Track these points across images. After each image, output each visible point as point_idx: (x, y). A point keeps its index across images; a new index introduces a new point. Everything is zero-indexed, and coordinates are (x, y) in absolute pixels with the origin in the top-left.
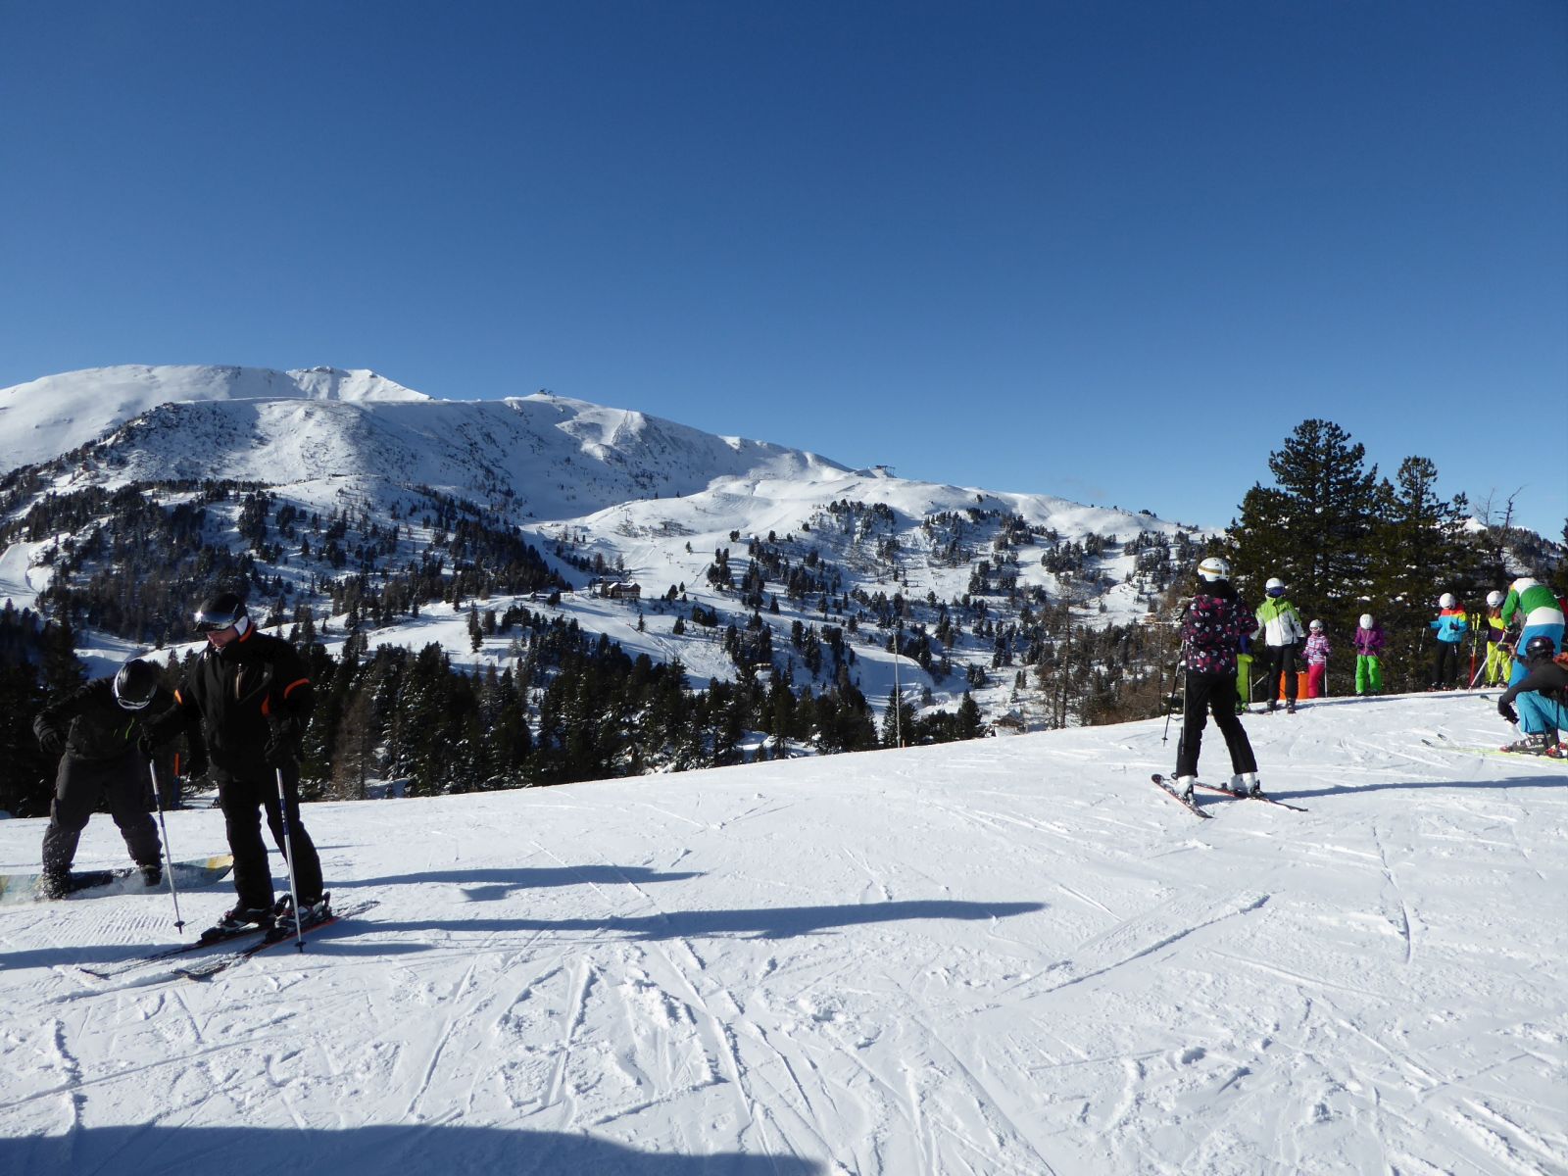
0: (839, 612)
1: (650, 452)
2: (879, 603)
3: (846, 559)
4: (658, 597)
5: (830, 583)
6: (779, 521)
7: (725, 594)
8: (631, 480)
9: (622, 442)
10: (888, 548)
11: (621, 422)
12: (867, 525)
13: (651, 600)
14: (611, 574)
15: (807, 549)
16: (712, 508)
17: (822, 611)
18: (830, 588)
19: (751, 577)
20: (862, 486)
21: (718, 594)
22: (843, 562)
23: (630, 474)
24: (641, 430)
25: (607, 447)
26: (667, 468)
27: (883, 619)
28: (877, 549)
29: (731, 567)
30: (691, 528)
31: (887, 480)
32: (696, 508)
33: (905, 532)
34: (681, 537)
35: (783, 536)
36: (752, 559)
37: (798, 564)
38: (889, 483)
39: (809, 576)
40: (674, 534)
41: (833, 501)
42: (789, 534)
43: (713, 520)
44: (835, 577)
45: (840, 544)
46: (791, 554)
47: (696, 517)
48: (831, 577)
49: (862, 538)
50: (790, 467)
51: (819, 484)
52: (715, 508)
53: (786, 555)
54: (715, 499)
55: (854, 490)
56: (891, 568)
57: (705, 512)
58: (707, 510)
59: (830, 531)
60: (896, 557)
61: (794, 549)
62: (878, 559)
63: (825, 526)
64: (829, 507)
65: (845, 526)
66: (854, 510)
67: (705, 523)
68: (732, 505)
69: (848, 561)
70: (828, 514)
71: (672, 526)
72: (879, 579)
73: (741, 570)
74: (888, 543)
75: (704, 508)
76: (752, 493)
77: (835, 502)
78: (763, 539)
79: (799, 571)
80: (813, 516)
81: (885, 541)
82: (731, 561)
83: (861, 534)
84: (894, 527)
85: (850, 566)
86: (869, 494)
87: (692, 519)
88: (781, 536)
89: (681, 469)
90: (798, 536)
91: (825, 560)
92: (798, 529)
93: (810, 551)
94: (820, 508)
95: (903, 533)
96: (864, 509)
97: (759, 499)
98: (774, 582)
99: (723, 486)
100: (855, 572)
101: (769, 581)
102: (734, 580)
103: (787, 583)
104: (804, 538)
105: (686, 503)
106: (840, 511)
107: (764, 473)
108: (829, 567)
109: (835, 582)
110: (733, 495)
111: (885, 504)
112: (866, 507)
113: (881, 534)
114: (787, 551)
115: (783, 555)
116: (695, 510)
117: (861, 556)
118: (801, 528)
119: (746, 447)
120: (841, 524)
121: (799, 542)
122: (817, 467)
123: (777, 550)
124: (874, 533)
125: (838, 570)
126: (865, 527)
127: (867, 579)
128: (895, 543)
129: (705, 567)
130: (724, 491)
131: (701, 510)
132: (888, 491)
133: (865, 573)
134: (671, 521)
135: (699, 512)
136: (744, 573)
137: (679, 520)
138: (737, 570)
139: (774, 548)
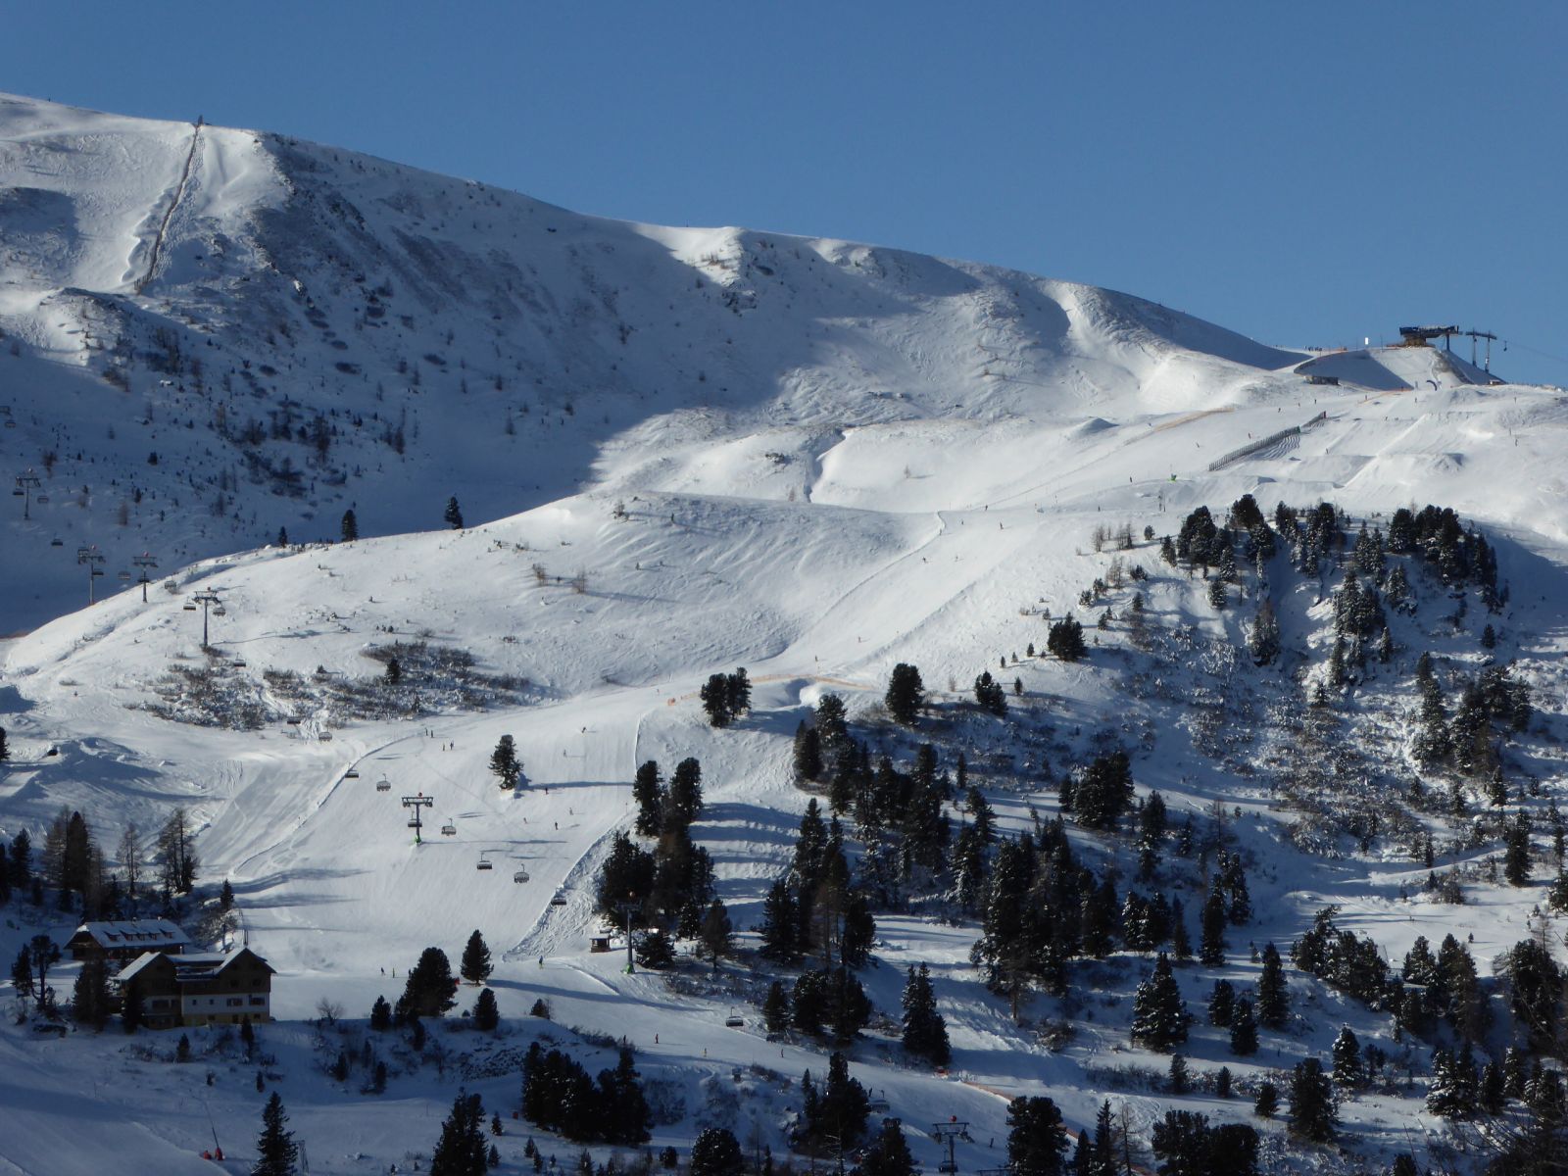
0: (1244, 1047)
1: (316, 316)
2: (1438, 995)
3: (1273, 783)
4: (359, 1009)
5: (1193, 908)
6: (939, 616)
7: (685, 980)
8: (229, 457)
9: (173, 277)
10: (1470, 724)
11: (166, 181)
12: (1364, 617)
13: (327, 1025)
14: (133, 912)
15: (1079, 745)
16: (610, 571)
17: (1158, 1042)
18: (1195, 928)
19: (808, 894)
20: (1336, 430)
21: (650, 983)
22: (1253, 800)
23: (222, 427)
24: (266, 216)
25: (106, 303)
26: (397, 391)
27: (1461, 1070)
28: (1420, 728)
29: (711, 846)
30: (515, 672)
31: (1455, 396)
32: (540, 574)
33: (1557, 641)
34: (472, 714)
35: (960, 686)
36: (813, 804)
37: (1036, 818)
38: (1464, 408)
39: (1089, 874)
40: (438, 703)
41: (1192, 511)
42: (987, 677)
43: (622, 624)
44: (1217, 878)
45: (1235, 714)
46: (998, 771)
47: (536, 618)
48: (1199, 876)
49: (1340, 678)
50: (986, 357)
51: (1126, 434)
52: (626, 568)
53: (973, 779)
54: (630, 525)
55: (1293, 453)
56: (1491, 823)
57: (581, 591)
58: (592, 582)
59: (1186, 653)
60: (1517, 766)
61: (1014, 751)
62: (1427, 781)
63: (1160, 630)
64: (1174, 539)
65: (1258, 625)
66: (1297, 549)
67: (585, 641)
68: (710, 551)
69: (1279, 796)
70: (1171, 571)
71: (424, 664)
72: (1432, 877)
73: (758, 860)
74: (1474, 700)
75: (574, 575)
76: (808, 491)
77: (1203, 512)
78: (865, 705)
79: (1041, 856)
80: (1100, 586)
81: (1455, 689)
82: (709, 818)
83: (1337, 659)
84: (1497, 622)
85: (1291, 817)
86: (1369, 467)
87: (520, 625)
88: (945, 689)
89: (465, 391)
90: (1026, 687)
91: (1163, 794)
92: (1031, 651)
93: (1089, 753)
94: (1130, 546)
95: (1542, 645)
96: (1344, 540)
97: (836, 518)
98: (918, 910)
99: (667, 463)
100: (1318, 846)
101: (899, 907)
102: (725, 910)
103: (984, 916)
104: (1061, 692)
105: (489, 551)
106: (1229, 557)
107: (856, 394)
108: (1188, 826)
109: (1217, 901)
110: (714, 507)
111: (1449, 511)
112: (1355, 530)
113: (1434, 654)
114: (978, 757)
115: (961, 778)
116: (532, 583)
117: (1340, 770)
118: (1041, 645)
119: (768, 271)
120: (1236, 619)
121: (1034, 713)
122: (1116, 351)
123: (929, 756)
124: (1401, 652)
125: (1233, 839)
126: (1353, 629)
127: (1376, 879)
128: (1507, 699)
129: (588, 855)
130: (671, 486)
131: (561, 582)
132: (1460, 450)
133: (1365, 848)
134: (420, 641)
135: (550, 592)
136: (773, 872)
137: (460, 637)
138: (739, 860)
139: (913, 746)
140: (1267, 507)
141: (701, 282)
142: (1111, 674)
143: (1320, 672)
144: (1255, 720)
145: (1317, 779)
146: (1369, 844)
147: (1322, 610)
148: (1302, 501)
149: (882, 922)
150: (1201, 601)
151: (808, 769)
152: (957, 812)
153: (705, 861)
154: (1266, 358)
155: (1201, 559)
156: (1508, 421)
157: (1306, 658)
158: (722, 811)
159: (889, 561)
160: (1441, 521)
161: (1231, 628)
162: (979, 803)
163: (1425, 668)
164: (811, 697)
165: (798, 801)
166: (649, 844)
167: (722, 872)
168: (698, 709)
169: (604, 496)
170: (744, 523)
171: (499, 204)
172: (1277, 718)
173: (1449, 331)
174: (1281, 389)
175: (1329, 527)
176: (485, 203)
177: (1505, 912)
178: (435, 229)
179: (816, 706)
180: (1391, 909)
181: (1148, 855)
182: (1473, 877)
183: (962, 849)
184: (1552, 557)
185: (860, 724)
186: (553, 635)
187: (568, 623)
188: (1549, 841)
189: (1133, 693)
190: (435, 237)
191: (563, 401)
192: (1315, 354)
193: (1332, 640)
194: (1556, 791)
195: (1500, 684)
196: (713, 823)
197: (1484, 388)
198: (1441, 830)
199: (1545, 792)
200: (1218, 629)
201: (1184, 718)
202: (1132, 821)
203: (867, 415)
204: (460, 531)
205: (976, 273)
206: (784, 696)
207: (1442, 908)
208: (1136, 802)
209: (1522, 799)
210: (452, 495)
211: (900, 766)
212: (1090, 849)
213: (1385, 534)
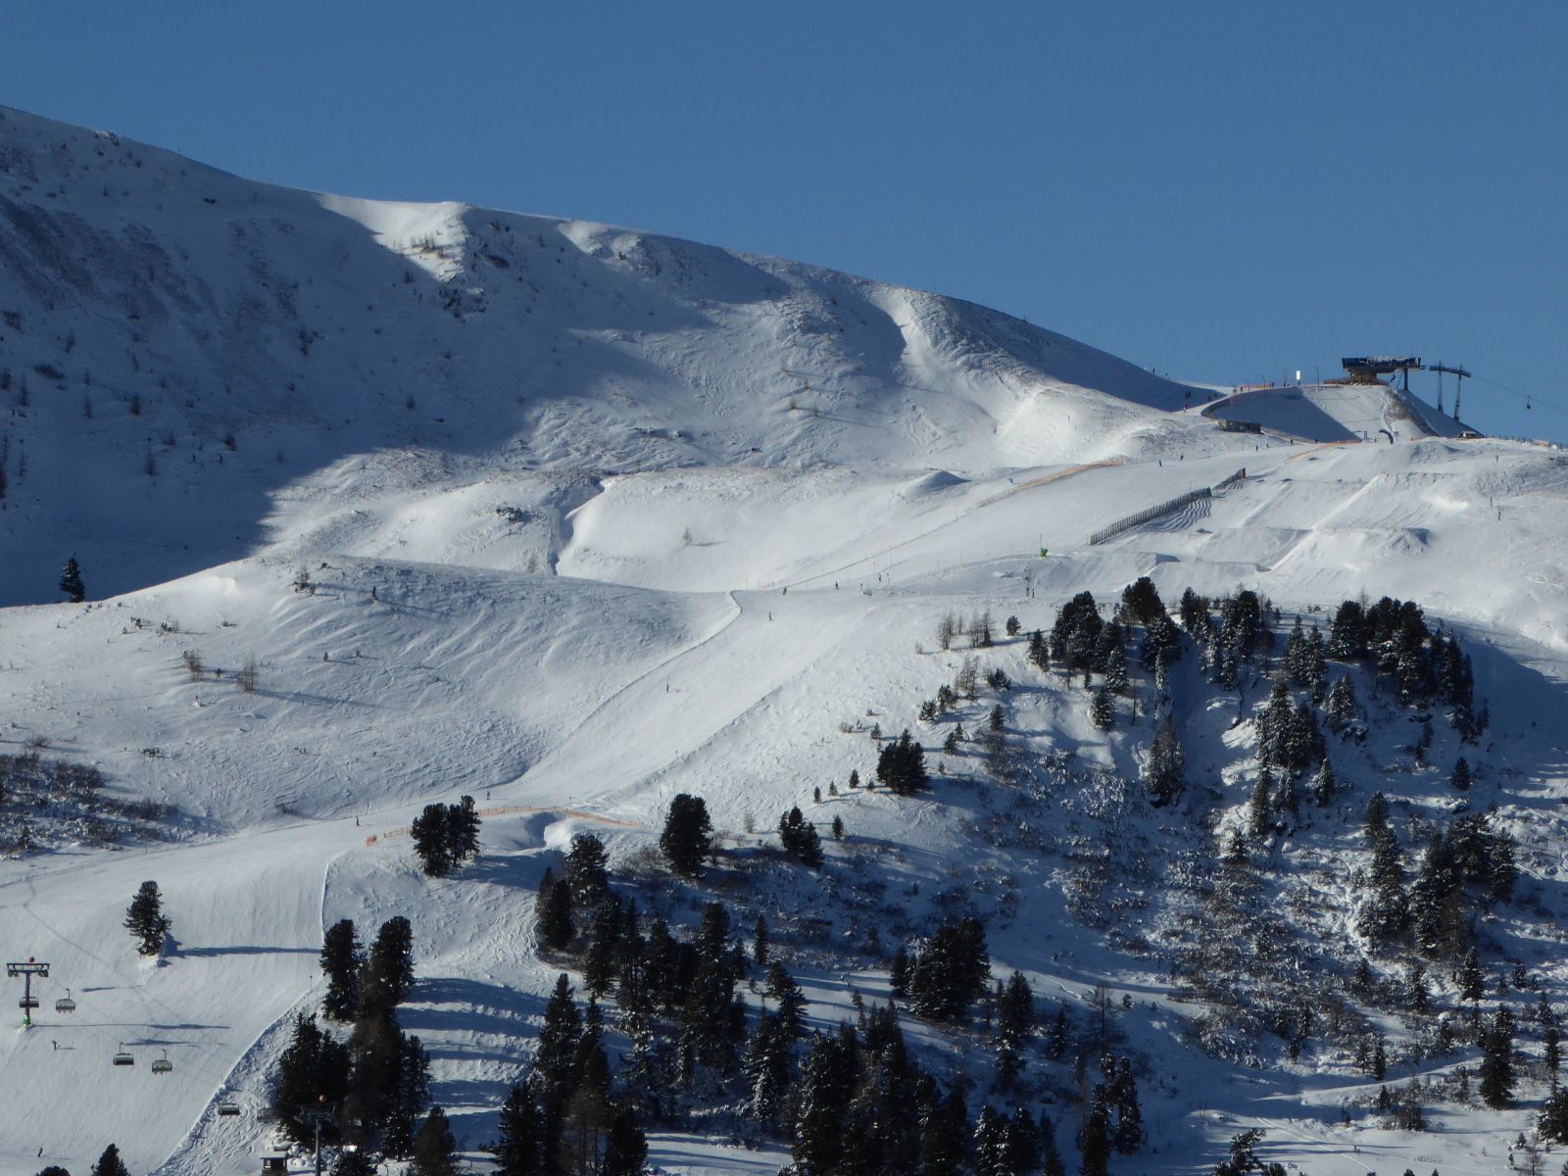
12: (1296, 744)
16: (288, 663)
18: (1071, 1156)
28: (1368, 894)
29: (425, 1035)
30: (159, 796)
31: (1417, 451)
32: (194, 665)
33: (1551, 782)
34: (100, 853)
35: (759, 826)
36: (563, 981)
37: (860, 1006)
38: (1429, 468)
39: (930, 1081)
40: (55, 836)
41: (1069, 596)
42: (796, 814)
43: (304, 735)
44: (1100, 1089)
45: (1124, 870)
46: (809, 942)
47: (188, 723)
48: (1075, 1087)
49: (1264, 824)
50: (792, 385)
51: (980, 492)
52: (310, 659)
53: (776, 952)
54: (316, 601)
55: (1202, 523)
56: (1461, 1023)
57: (249, 688)
58: (264, 677)
59: (1060, 788)
60: (1496, 947)
61: (830, 914)
62: (1377, 965)
63: (1027, 755)
64: (1047, 635)
65: (1156, 752)
66: (1210, 652)
67: (254, 756)
68: (424, 638)
69: (1182, 982)
70: (1041, 678)
71: (35, 784)
72: (1384, 1094)
73: (488, 1057)
74: (1441, 858)
75: (239, 666)
76: (554, 560)
77: (1085, 600)
78: (633, 849)
79: (867, 1055)
80: (947, 695)
81: (1417, 844)
82: (422, 999)
83: (1261, 801)
84: (1473, 755)
85: (1197, 1010)
86: (1305, 543)
87: (166, 733)
88: (739, 829)
89: (89, 415)
90: (849, 829)
91: (1029, 975)
92: (854, 780)
93: (930, 919)
94: (988, 643)
95: (1534, 788)
96: (1272, 642)
97: (596, 598)
98: (702, 1127)
99: (363, 519)
100: (1232, 1049)
101: (675, 1123)
102: (447, 1121)
103: (791, 1136)
104: (894, 836)
105: (125, 632)
106: (1119, 660)
107: (619, 431)
108: (1061, 1019)
109: (1099, 1121)
110: (430, 579)
111: (1411, 606)
112: (1286, 628)
113: (1390, 797)
114: (784, 921)
115: (761, 951)
116: (182, 677)
117: (1262, 947)
118: (869, 773)
119: (501, 263)
120: (1127, 743)
121: (858, 863)
122: (965, 381)
123: (718, 920)
124: (1346, 793)
125: (1120, 1038)
126: (1282, 760)
127: (1310, 1097)
128: (1485, 858)
129: (259, 1045)
130: (368, 548)
131: (222, 676)
132: (1426, 524)
133: (1294, 1054)
134: (30, 752)
135: (206, 690)
136: (508, 1073)
137: (85, 747)
138: (462, 1055)
139: (695, 905)
140: (1170, 594)
141: (411, 274)
142: (959, 814)
143: (1238, 817)
144: (1152, 879)
145: (1233, 959)
146: (1300, 1048)
147: (1242, 735)
148: (1218, 587)
149: (657, 1143)
150: (1081, 720)
151: (554, 935)
152: (755, 996)
153: (419, 1056)
154: (1167, 396)
155: (1081, 663)
156: (1487, 487)
157: (1221, 798)
158: (440, 989)
159: (665, 656)
160: (1399, 617)
161: (1121, 755)
162: (784, 983)
163: (1377, 815)
164: (560, 838)
165: (542, 977)
166: (344, 1032)
167: (441, 1071)
168: (407, 849)
169: (282, 561)
170: (472, 601)
171: (139, 164)
172: (1180, 877)
173: (1410, 363)
174: (1186, 437)
175: (1251, 624)
176: (121, 162)
177: (1479, 1142)
178: (53, 195)
179: (567, 848)
180: (1329, 1135)
181: (1008, 1057)
182: (1438, 1095)
183: (761, 1046)
184: (1547, 671)
185: (626, 875)
186: (211, 747)
187: (231, 732)
188: (1538, 1049)
189: (990, 840)
190: (51, 207)
191: (221, 431)
192: (1228, 391)
193: (1255, 775)
194: (1547, 982)
195: (1475, 837)
196: (427, 1005)
197: (1455, 442)
198: (1396, 1029)
199: (1534, 984)
200: (1103, 756)
201: (1057, 875)
202: (987, 1012)
203: (631, 462)
204: (84, 605)
205: (781, 272)
206: (523, 835)
207: (1395, 1136)
208: (992, 985)
209: (1503, 992)
210: (70, 555)
211: (679, 933)
212: (931, 1048)
213: (1326, 635)
